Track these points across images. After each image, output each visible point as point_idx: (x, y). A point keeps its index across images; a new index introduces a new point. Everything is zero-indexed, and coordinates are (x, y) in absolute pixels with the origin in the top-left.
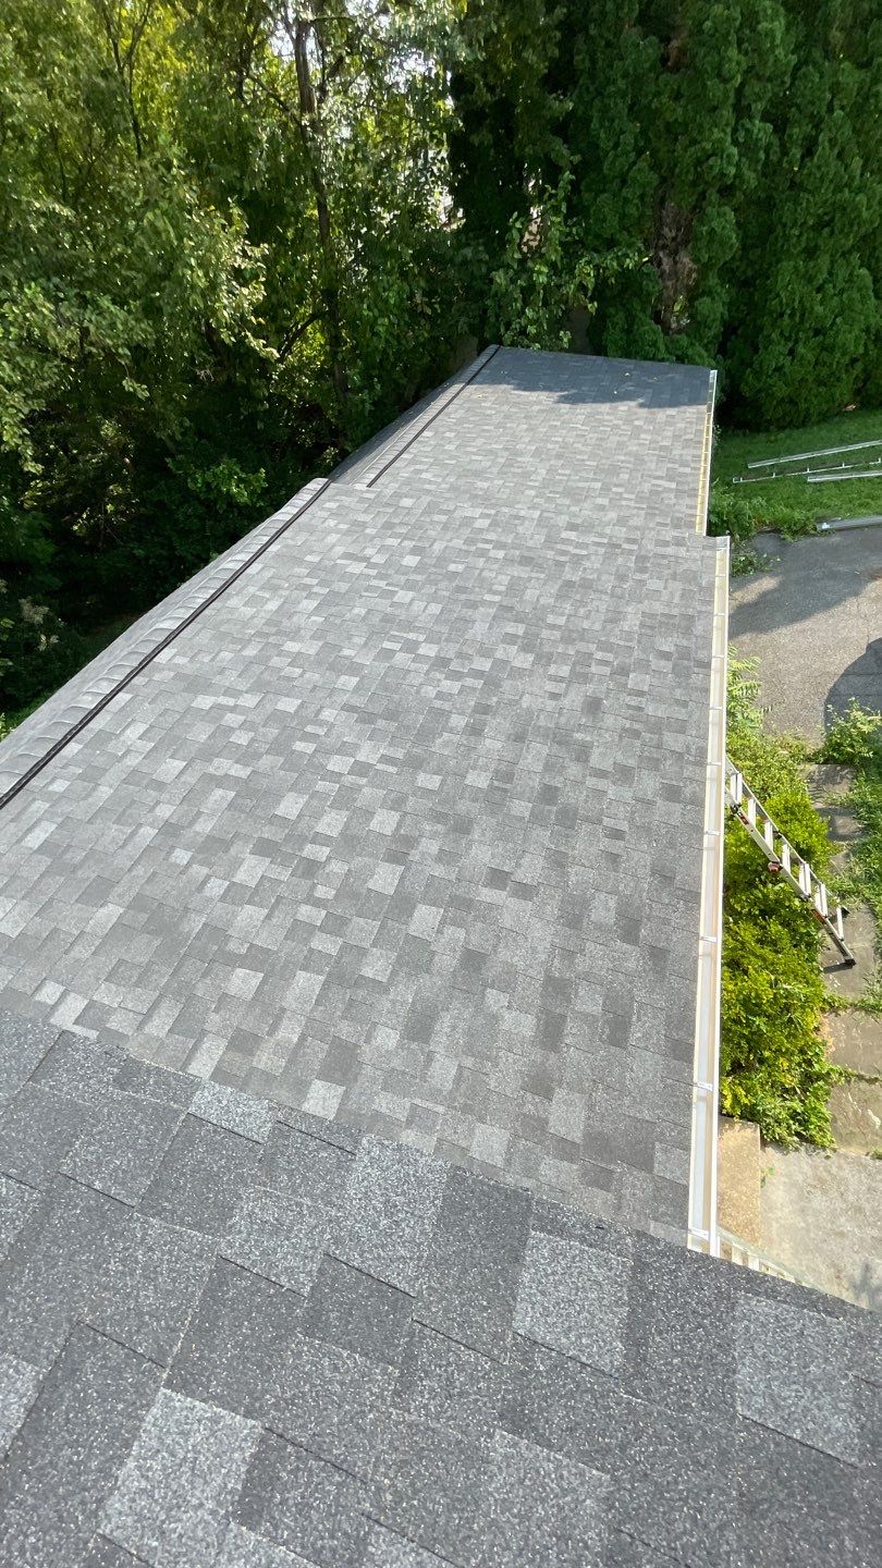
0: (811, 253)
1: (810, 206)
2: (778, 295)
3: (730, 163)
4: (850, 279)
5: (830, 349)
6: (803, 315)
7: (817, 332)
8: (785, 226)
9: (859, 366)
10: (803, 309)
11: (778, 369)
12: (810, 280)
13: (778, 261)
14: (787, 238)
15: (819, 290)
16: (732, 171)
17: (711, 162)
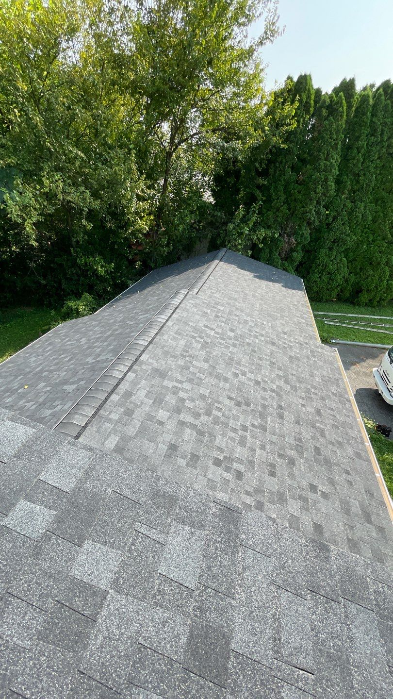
0: (331, 249)
1: (333, 235)
2: (319, 259)
3: (313, 216)
4: (341, 260)
5: (333, 280)
6: (325, 267)
7: (329, 273)
8: (324, 239)
9: (340, 287)
10: (326, 265)
11: (315, 281)
12: (330, 257)
13: (320, 248)
14: (325, 243)
15: (332, 261)
16: (313, 219)
17: (307, 214)
